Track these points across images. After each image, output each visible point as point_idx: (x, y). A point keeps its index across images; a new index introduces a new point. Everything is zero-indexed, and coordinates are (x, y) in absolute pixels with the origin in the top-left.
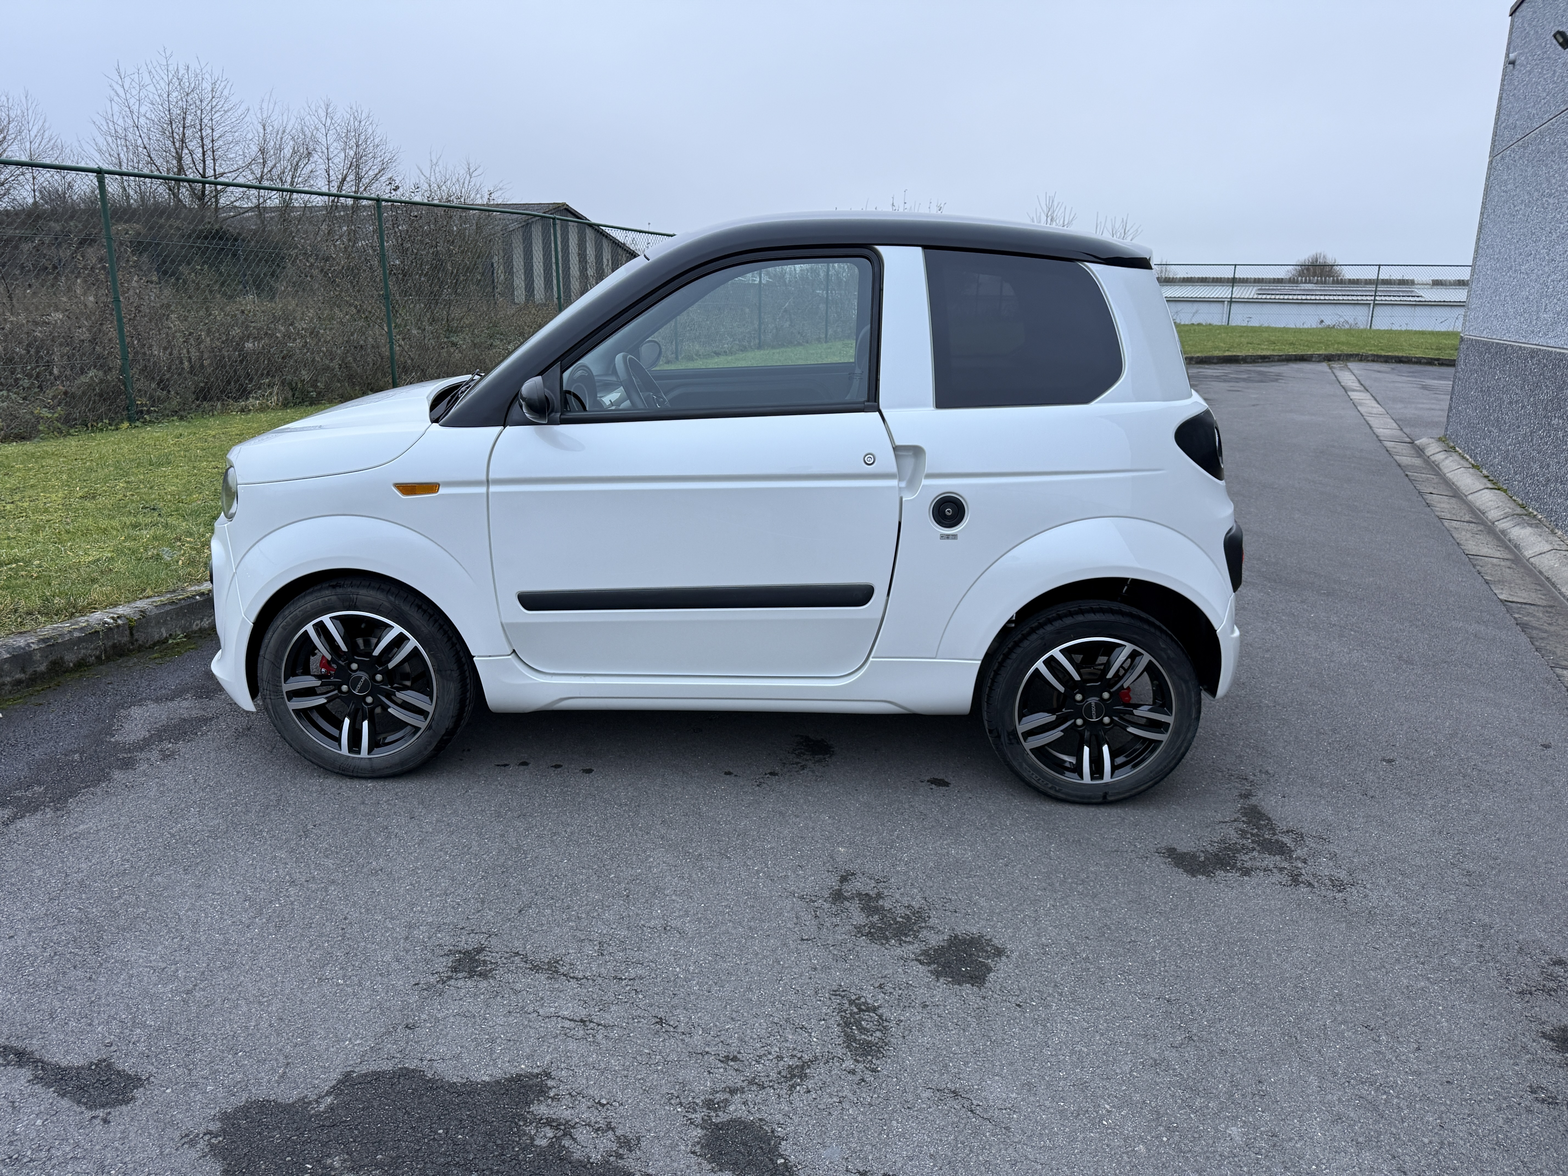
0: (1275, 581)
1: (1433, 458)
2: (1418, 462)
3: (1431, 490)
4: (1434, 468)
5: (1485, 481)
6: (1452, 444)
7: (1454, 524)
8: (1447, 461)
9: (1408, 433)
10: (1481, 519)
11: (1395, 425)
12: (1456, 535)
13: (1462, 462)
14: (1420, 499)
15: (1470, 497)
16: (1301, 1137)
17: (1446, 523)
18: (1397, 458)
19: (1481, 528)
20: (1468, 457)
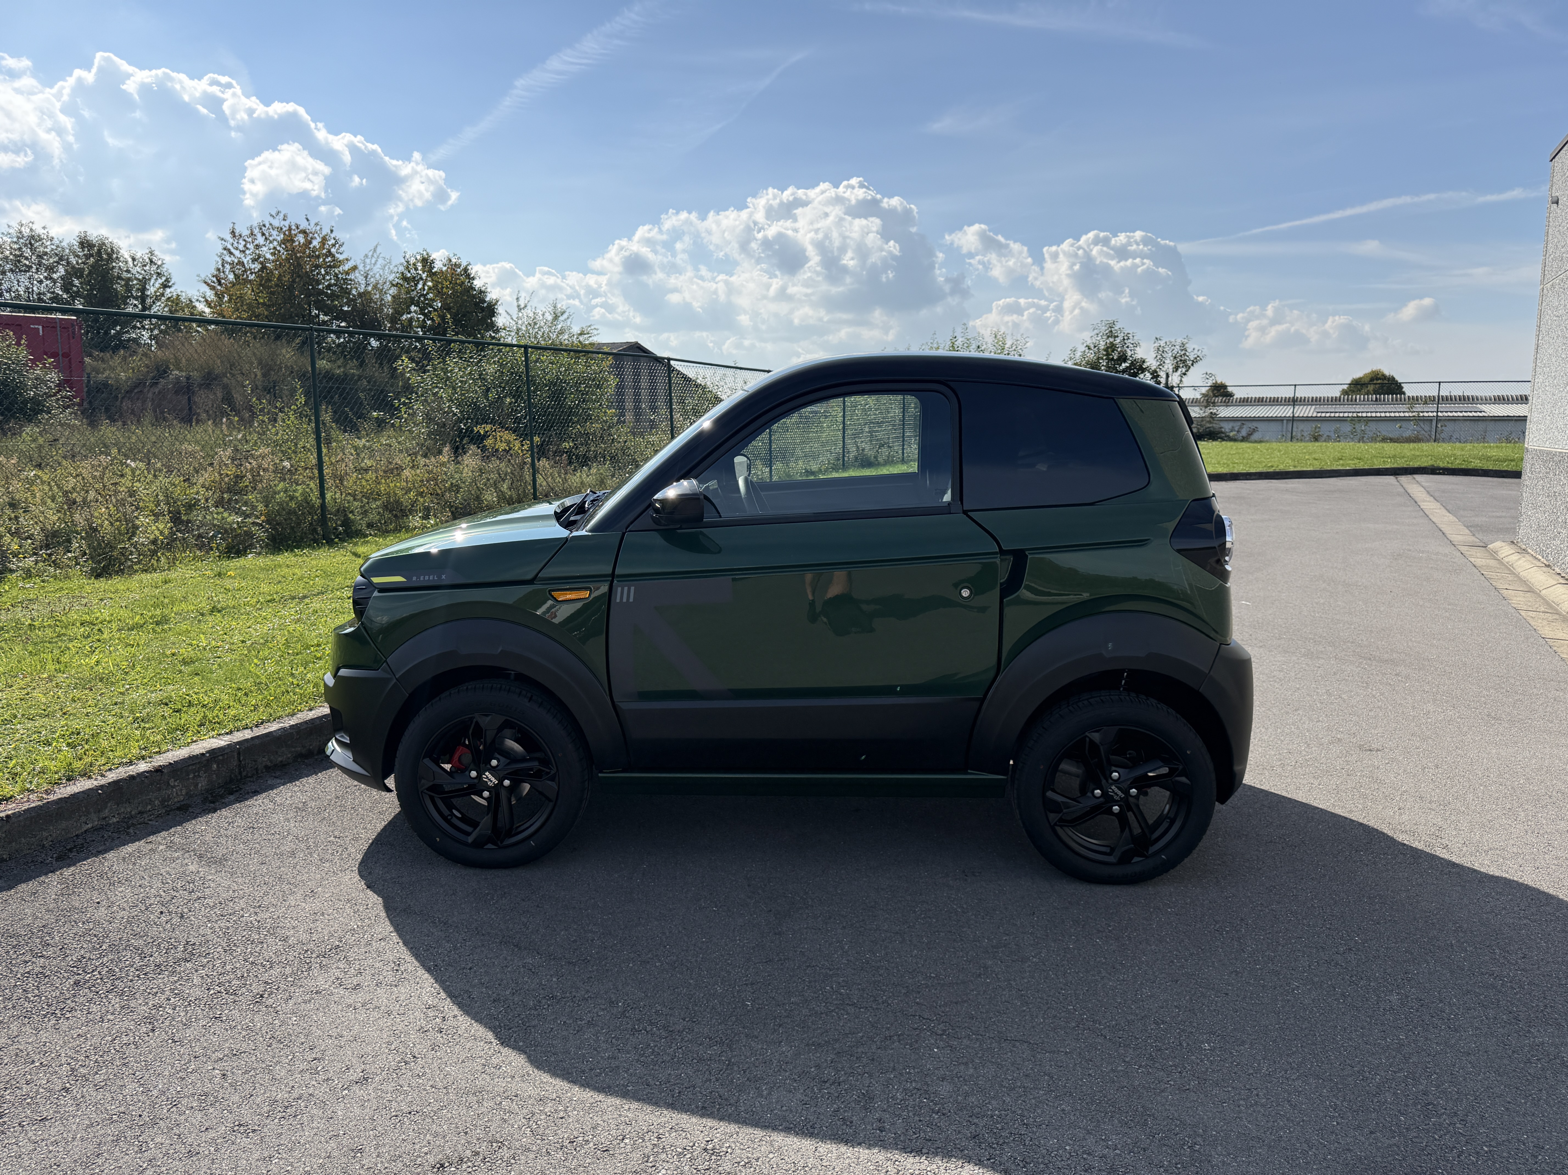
0: (1370, 659)
1: (1506, 560)
2: (1492, 563)
3: (1507, 586)
4: (1509, 569)
5: (1558, 577)
6: (1524, 547)
7: (1530, 613)
8: (1520, 562)
9: (1481, 538)
10: (1556, 610)
11: (1467, 531)
12: (1533, 623)
13: (1535, 562)
14: (1497, 593)
15: (1543, 592)
16: (1441, 1001)
17: (1523, 613)
18: (1472, 560)
19: (1556, 617)
20: (1540, 557)
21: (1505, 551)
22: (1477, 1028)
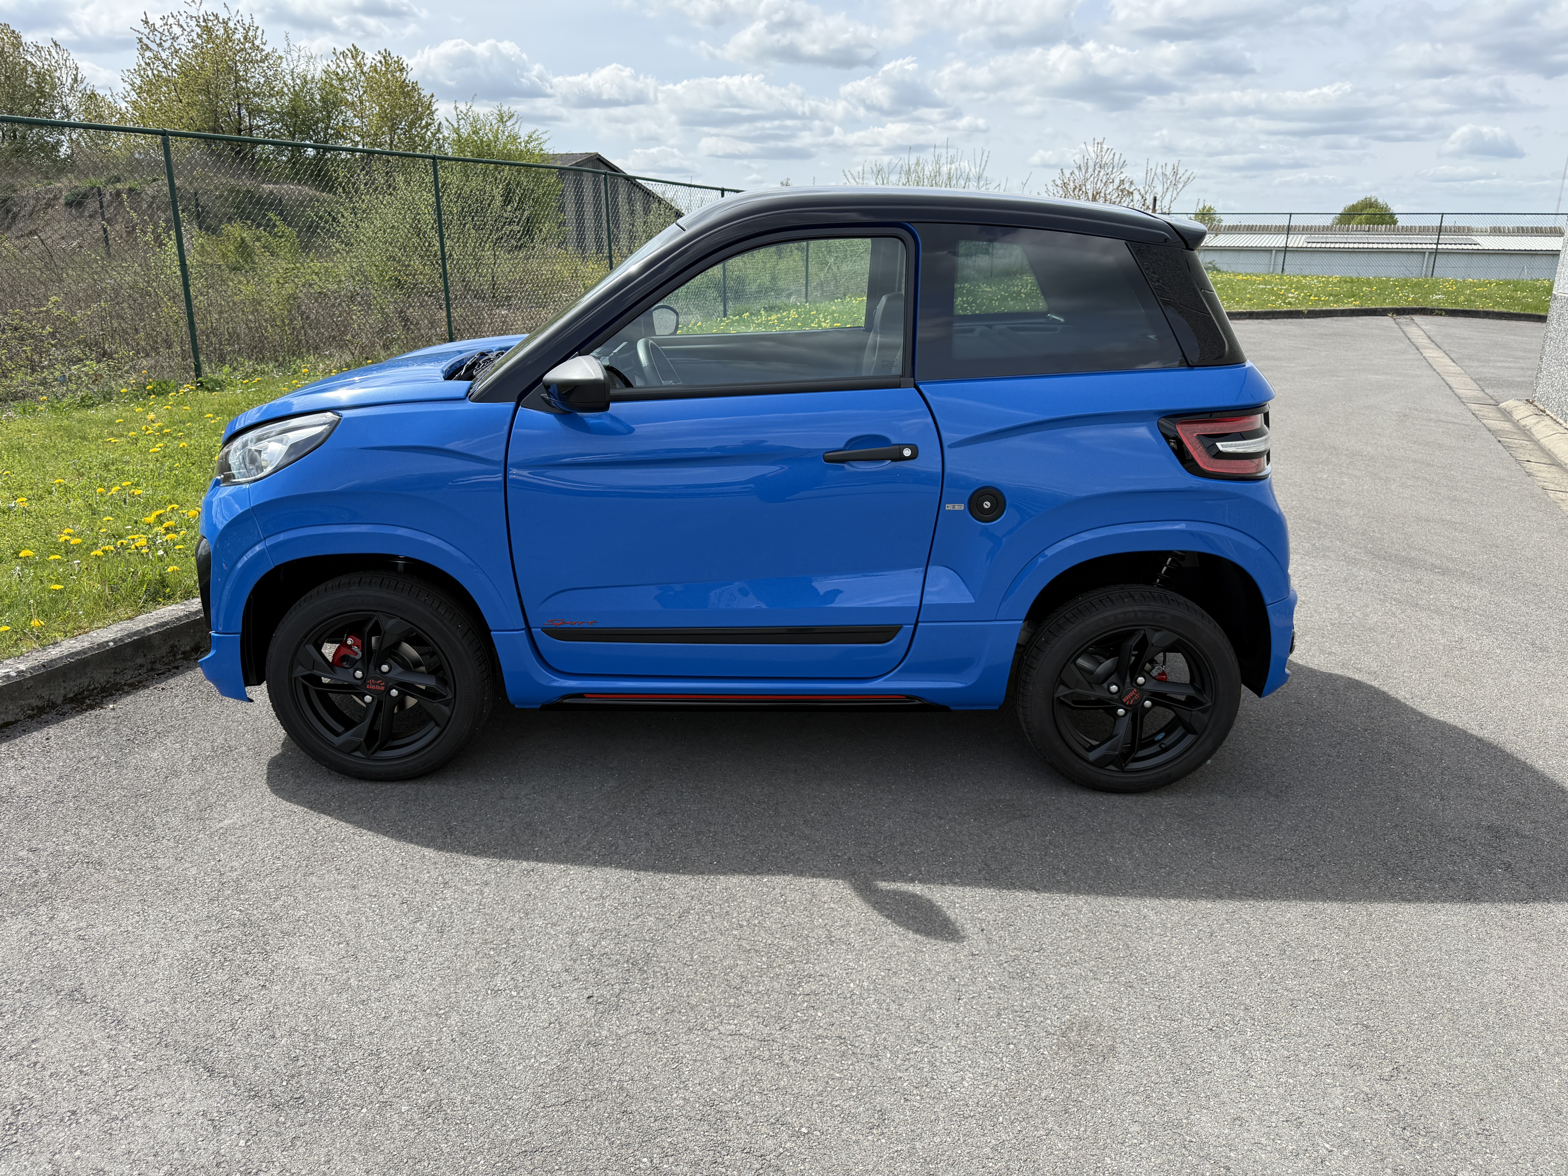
1: (1523, 422)
2: (1507, 426)
3: (1528, 458)
4: (1526, 433)
6: (1542, 407)
9: (1491, 394)
11: (1475, 385)
14: (1518, 467)
18: (1485, 421)
20: (1561, 421)
21: (1522, 412)
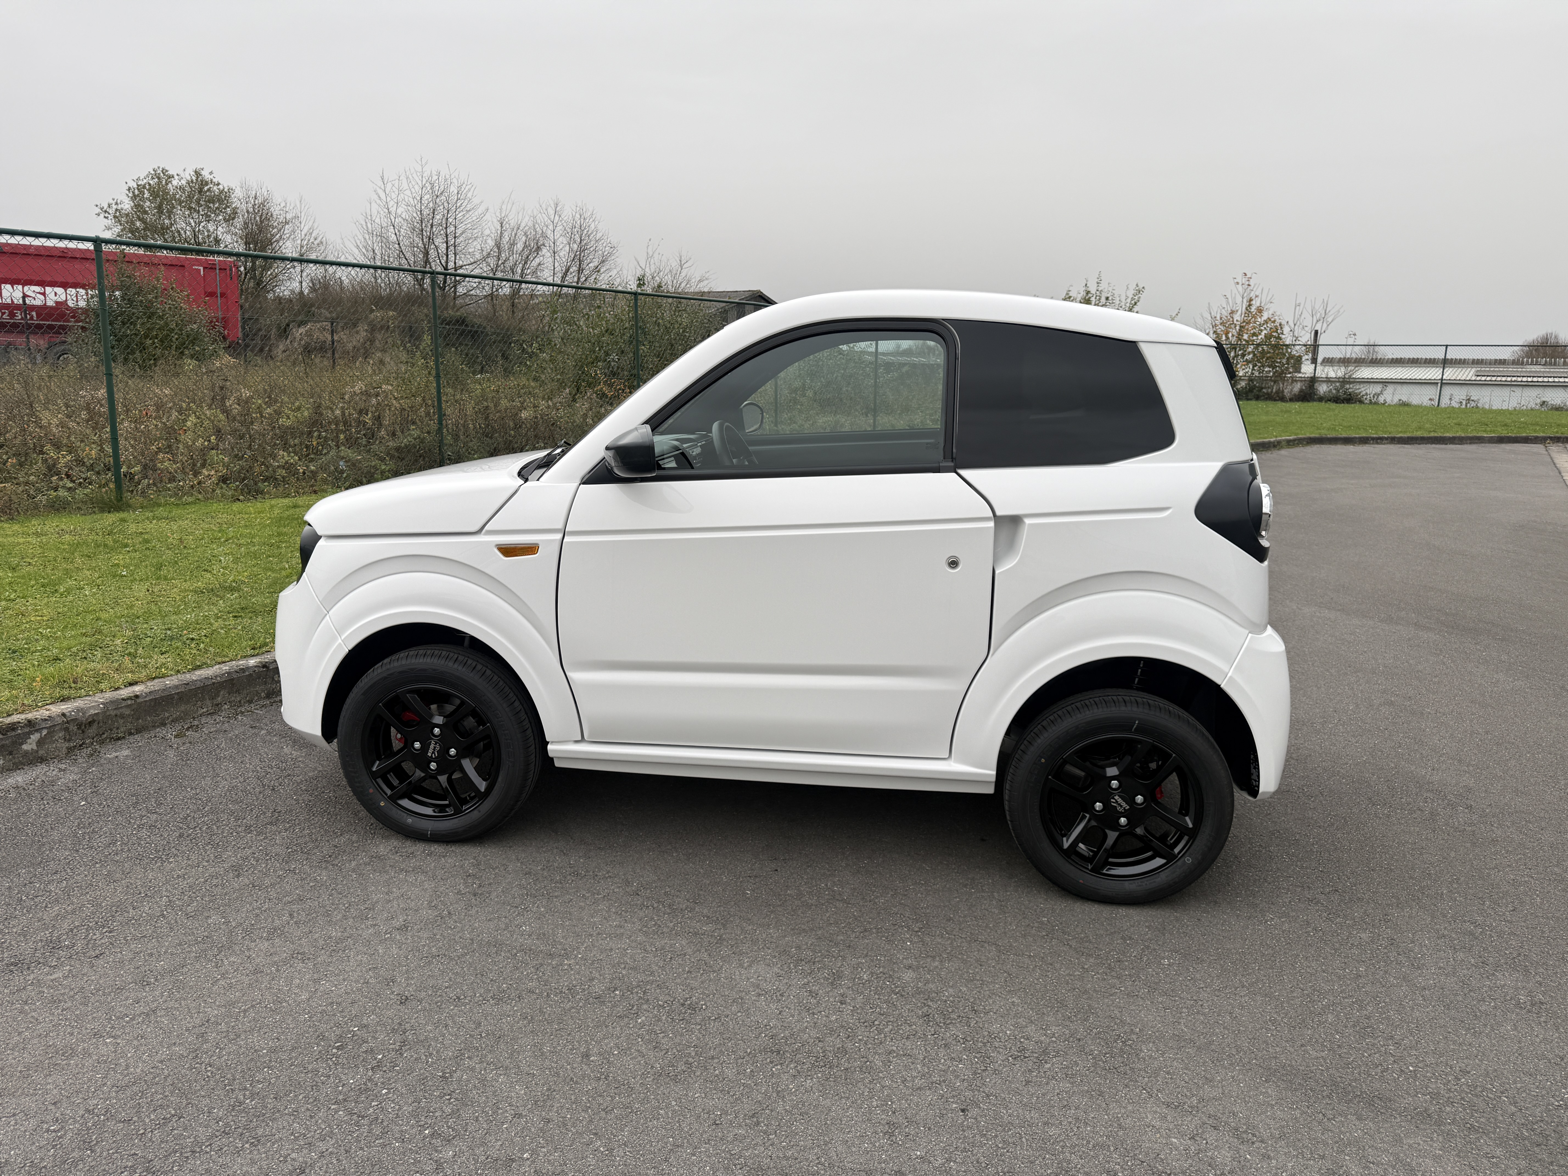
22: (1440, 968)
